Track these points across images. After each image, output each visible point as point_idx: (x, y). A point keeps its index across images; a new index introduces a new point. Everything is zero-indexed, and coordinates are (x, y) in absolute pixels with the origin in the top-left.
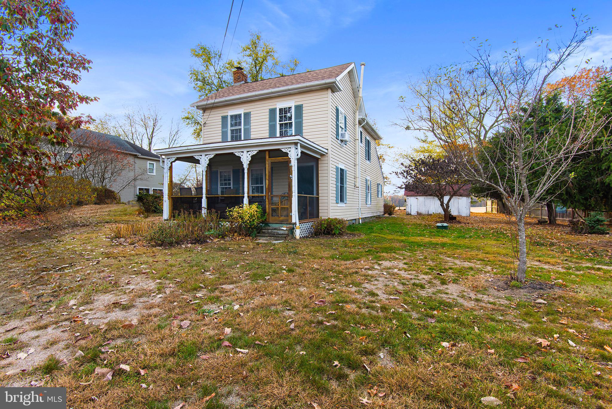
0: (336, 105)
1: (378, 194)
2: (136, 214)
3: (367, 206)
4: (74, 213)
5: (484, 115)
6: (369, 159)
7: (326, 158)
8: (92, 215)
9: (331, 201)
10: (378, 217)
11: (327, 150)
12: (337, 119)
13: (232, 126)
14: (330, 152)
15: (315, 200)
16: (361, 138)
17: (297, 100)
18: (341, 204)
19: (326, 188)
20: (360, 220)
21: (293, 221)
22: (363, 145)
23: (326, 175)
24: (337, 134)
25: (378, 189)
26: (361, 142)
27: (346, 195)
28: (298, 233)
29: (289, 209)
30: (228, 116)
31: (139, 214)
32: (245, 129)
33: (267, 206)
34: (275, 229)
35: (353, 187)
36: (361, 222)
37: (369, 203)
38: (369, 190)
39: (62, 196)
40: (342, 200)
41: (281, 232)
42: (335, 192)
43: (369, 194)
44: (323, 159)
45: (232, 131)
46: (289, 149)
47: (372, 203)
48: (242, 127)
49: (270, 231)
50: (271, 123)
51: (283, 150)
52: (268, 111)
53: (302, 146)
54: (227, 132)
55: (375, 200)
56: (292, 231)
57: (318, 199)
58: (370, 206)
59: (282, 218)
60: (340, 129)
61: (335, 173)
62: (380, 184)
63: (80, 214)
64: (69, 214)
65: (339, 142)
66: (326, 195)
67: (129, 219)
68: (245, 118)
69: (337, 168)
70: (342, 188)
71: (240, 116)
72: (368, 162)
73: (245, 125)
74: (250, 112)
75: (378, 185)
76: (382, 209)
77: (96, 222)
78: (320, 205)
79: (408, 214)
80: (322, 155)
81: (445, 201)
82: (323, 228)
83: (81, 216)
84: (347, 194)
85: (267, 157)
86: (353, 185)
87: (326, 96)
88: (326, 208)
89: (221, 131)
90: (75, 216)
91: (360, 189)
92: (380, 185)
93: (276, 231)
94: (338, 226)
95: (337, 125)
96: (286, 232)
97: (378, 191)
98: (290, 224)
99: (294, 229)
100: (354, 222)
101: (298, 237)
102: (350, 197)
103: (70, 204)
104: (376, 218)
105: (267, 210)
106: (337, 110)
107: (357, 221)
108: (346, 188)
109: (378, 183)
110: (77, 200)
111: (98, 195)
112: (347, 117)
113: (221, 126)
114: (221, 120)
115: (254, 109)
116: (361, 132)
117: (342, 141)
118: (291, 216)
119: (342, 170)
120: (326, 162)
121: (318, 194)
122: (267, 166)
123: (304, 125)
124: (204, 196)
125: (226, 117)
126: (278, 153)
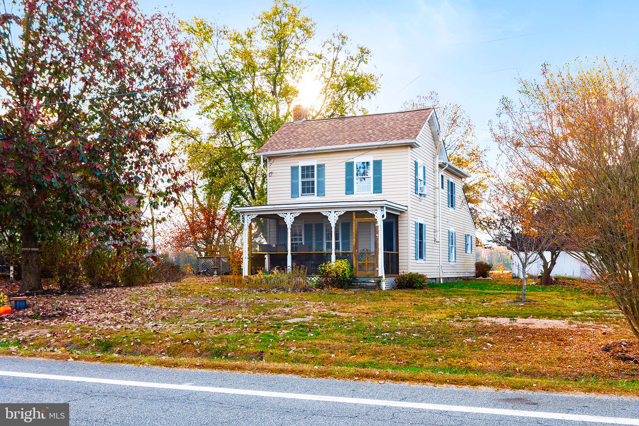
0: (415, 160)
1: (466, 249)
3: (451, 263)
6: (452, 206)
7: (406, 215)
9: (411, 258)
10: (466, 279)
11: (407, 207)
12: (416, 173)
13: (303, 177)
14: (409, 209)
15: (395, 257)
16: (442, 183)
17: (375, 155)
18: (420, 261)
19: (405, 245)
20: (441, 280)
21: (380, 275)
22: (445, 191)
23: (406, 231)
24: (416, 189)
25: (466, 241)
26: (442, 187)
27: (425, 251)
28: (384, 286)
29: (376, 265)
30: (298, 166)
32: (318, 182)
33: (354, 262)
34: (364, 282)
35: (433, 242)
36: (442, 282)
37: (454, 260)
38: (452, 244)
40: (421, 257)
41: (370, 284)
42: (414, 249)
43: (453, 249)
44: (402, 215)
45: (303, 183)
46: (376, 211)
47: (457, 261)
48: (315, 179)
49: (359, 284)
50: (348, 177)
51: (369, 212)
52: (344, 164)
53: (387, 208)
54: (297, 184)
55: (462, 256)
56: (379, 283)
57: (397, 255)
58: (454, 263)
59: (369, 273)
60: (419, 183)
61: (414, 229)
62: (469, 235)
65: (418, 196)
66: (406, 251)
68: (318, 170)
69: (416, 224)
70: (421, 243)
71: (313, 167)
72: (451, 209)
73: (318, 177)
74: (324, 164)
75: (466, 236)
76: (473, 269)
78: (400, 261)
79: (515, 277)
80: (401, 212)
82: (405, 282)
84: (427, 250)
85: (354, 217)
86: (433, 239)
87: (405, 153)
88: (406, 264)
89: (290, 183)
91: (441, 243)
92: (470, 237)
93: (364, 283)
94: (419, 279)
95: (416, 180)
96: (374, 284)
97: (466, 245)
98: (377, 277)
99: (380, 281)
100: (434, 281)
101: (384, 289)
102: (429, 253)
104: (464, 279)
105: (354, 266)
106: (416, 164)
107: (438, 280)
108: (425, 244)
109: (466, 233)
112: (426, 167)
113: (290, 177)
114: (290, 171)
115: (329, 162)
116: (442, 176)
117: (421, 195)
118: (378, 270)
119: (421, 225)
120: (406, 219)
121: (397, 250)
122: (354, 225)
123: (383, 181)
124: (289, 253)
125: (297, 168)
126: (365, 214)
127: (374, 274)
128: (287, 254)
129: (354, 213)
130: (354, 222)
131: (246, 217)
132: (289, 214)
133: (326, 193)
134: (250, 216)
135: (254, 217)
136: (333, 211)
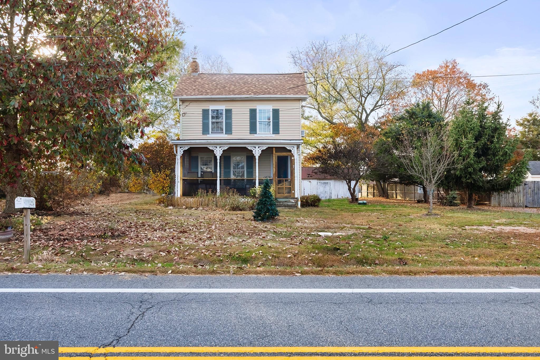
2: (156, 203)
4: (96, 202)
5: (366, 98)
8: (114, 203)
13: (213, 118)
17: (274, 105)
21: (296, 196)
28: (299, 205)
29: (292, 189)
30: (209, 109)
31: (160, 203)
32: (226, 123)
34: (284, 202)
39: (85, 185)
45: (213, 123)
46: (292, 148)
48: (224, 121)
50: (252, 121)
51: (287, 148)
52: (249, 110)
54: (208, 123)
59: (286, 194)
63: (102, 203)
64: (92, 203)
67: (149, 208)
68: (226, 114)
71: (221, 111)
73: (226, 119)
74: (232, 109)
77: (118, 211)
81: (352, 186)
83: (103, 205)
85: (274, 152)
87: (298, 105)
89: (202, 122)
90: (97, 205)
93: (286, 203)
103: (92, 193)
110: (99, 189)
111: (103, 183)
113: (202, 117)
114: (201, 113)
115: (236, 108)
118: (294, 193)
122: (274, 158)
123: (280, 125)
124: (218, 178)
125: (208, 110)
126: (284, 149)
127: (290, 196)
128: (217, 180)
129: (274, 149)
130: (274, 155)
131: (178, 148)
132: (218, 148)
133: (233, 132)
134: (182, 148)
135: (186, 148)
136: (257, 146)
